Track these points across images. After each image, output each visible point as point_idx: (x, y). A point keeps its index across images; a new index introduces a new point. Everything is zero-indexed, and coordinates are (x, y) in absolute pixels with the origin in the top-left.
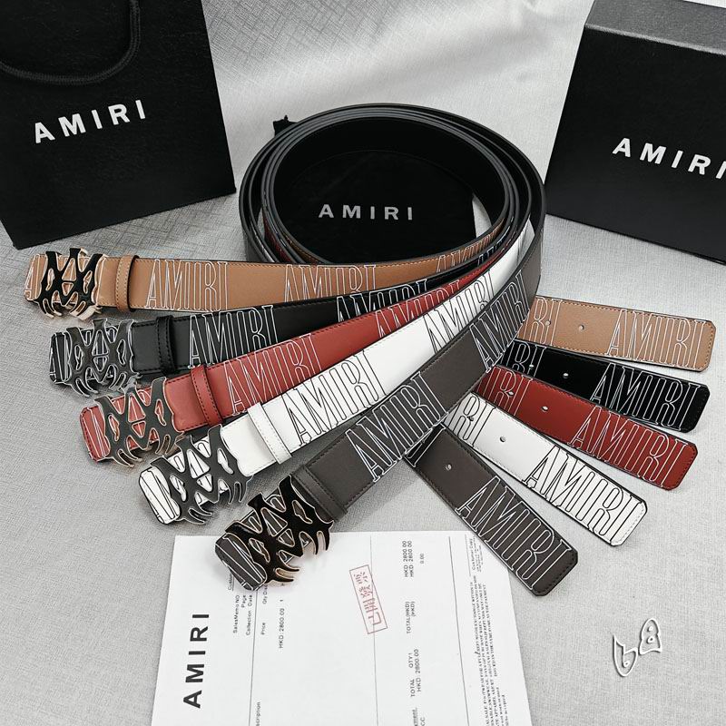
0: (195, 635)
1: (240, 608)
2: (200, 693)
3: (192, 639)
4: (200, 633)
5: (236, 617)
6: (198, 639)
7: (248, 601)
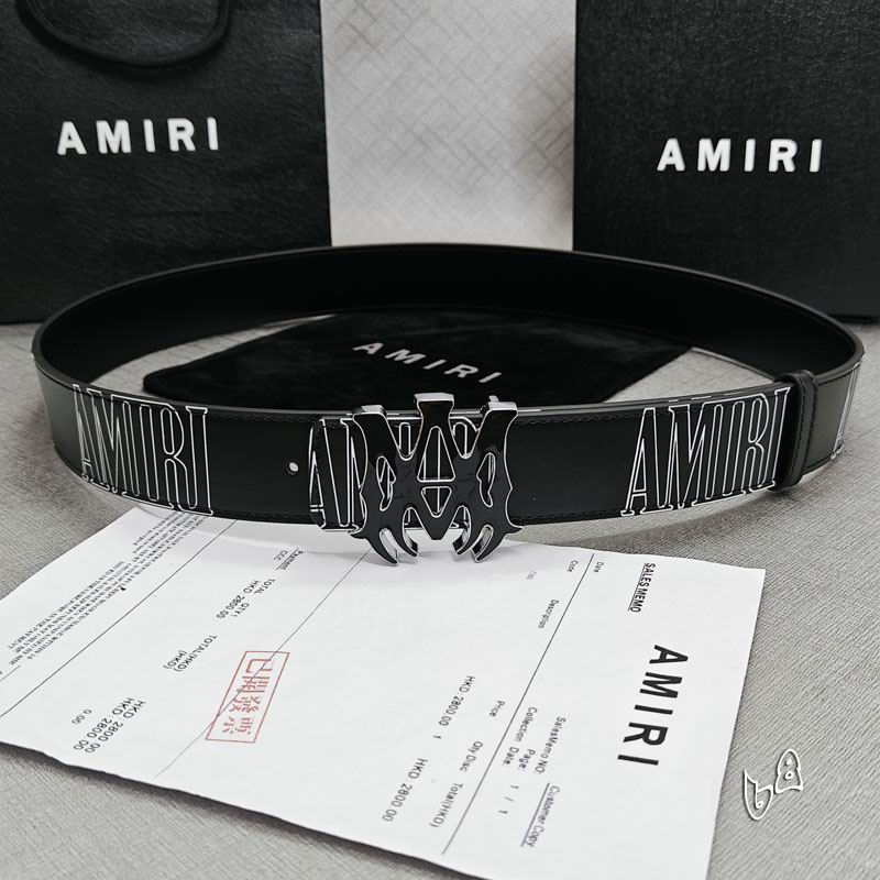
0: (654, 735)
1: (540, 749)
2: (652, 662)
3: (663, 731)
4: (645, 737)
5: (553, 740)
6: (648, 729)
7: (517, 756)
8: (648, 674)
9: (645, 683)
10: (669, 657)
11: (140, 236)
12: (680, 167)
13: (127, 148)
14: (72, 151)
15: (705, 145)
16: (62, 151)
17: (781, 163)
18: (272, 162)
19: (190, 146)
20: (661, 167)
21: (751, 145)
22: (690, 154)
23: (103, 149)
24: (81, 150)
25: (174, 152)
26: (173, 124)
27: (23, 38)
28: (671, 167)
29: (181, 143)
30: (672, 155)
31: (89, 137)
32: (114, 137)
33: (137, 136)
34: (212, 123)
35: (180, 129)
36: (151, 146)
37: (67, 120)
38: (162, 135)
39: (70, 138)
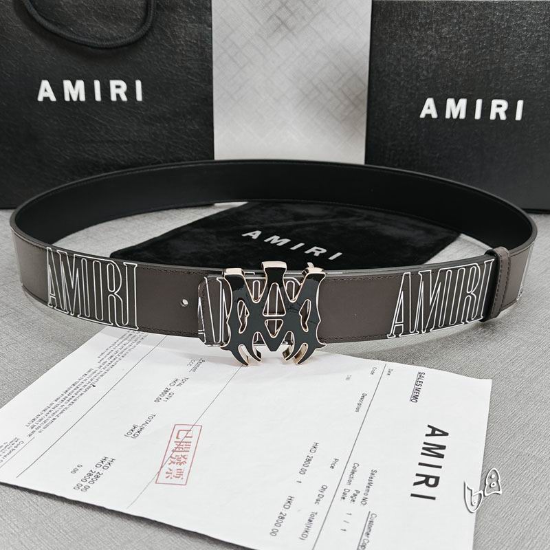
0: (432, 481)
1: (363, 490)
2: (427, 435)
3: (437, 479)
4: (426, 482)
5: (370, 484)
6: (427, 477)
8: (425, 443)
9: (424, 448)
10: (437, 432)
11: (90, 155)
12: (435, 115)
13: (83, 98)
14: (47, 99)
15: (450, 102)
16: (40, 99)
17: (498, 115)
18: (177, 110)
19: (124, 98)
20: (423, 115)
21: (479, 103)
22: (441, 108)
23: (67, 99)
24: (53, 99)
25: (114, 102)
26: (113, 83)
27: (17, 25)
28: (428, 116)
29: (118, 96)
30: (429, 108)
31: (59, 90)
32: (75, 91)
33: (89, 90)
34: (138, 84)
35: (118, 87)
36: (98, 97)
37: (45, 79)
38: (106, 90)
39: (46, 91)
